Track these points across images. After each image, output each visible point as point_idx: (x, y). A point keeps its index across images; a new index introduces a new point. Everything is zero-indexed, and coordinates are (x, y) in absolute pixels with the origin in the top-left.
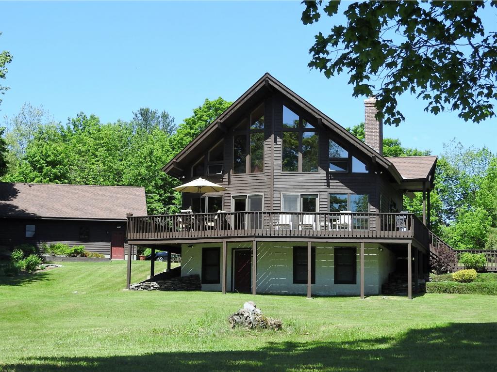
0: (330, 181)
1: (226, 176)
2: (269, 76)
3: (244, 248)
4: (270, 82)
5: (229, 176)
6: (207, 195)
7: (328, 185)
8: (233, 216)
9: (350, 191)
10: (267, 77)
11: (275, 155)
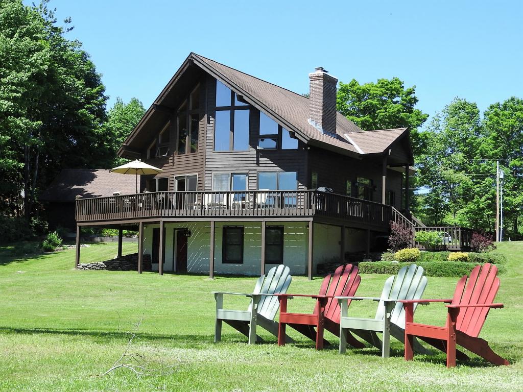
0: (260, 159)
1: (171, 158)
2: (194, 56)
3: (183, 229)
4: (195, 62)
5: (173, 157)
6: (157, 177)
7: (258, 164)
8: (175, 195)
9: (278, 169)
10: (192, 57)
11: (208, 135)
